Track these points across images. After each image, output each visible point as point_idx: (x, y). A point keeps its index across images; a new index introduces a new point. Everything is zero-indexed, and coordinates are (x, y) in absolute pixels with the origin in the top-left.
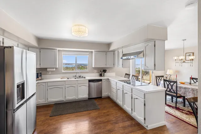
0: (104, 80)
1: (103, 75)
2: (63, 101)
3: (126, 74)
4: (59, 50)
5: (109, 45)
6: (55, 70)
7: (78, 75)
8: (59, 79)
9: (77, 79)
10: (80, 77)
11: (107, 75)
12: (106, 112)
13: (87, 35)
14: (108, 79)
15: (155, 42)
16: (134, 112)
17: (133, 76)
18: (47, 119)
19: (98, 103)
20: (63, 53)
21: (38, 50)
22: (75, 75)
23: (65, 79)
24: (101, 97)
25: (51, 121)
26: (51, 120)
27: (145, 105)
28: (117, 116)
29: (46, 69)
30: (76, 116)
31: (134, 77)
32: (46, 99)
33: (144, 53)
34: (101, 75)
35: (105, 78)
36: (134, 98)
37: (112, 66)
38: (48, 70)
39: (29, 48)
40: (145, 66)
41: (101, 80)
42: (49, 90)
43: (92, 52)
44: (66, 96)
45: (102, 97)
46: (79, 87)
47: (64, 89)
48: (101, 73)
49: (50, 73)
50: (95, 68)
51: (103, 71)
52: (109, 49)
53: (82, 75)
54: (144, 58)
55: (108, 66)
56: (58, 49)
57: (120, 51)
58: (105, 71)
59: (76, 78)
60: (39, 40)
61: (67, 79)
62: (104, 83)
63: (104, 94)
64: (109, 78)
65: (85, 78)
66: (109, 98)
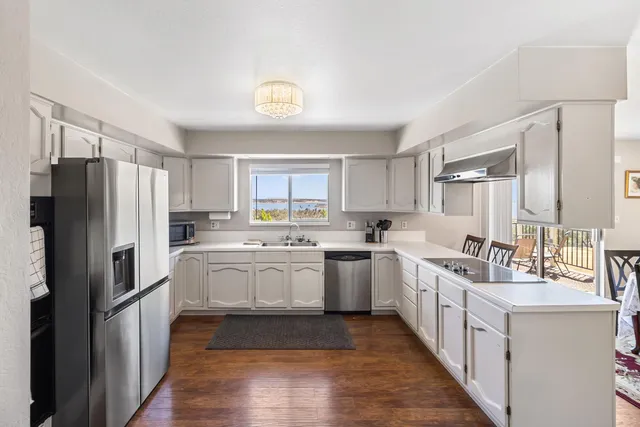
0: (379, 256)
1: (377, 239)
2: (249, 310)
3: (469, 238)
4: (240, 160)
5: (395, 133)
6: (229, 217)
7: (295, 235)
8: (240, 246)
9: (289, 247)
10: (300, 240)
11: (393, 239)
12: (374, 364)
13: (299, 110)
14: (394, 253)
15: (559, 111)
16: (473, 377)
17: (494, 244)
18: (198, 353)
19: (352, 330)
20: (251, 167)
21: (185, 163)
22: (285, 233)
23: (255, 246)
24: (369, 313)
25: (206, 362)
26: (207, 358)
27: (508, 356)
28: (409, 381)
29: (207, 213)
30: (276, 360)
31: (496, 249)
32: (205, 298)
33: (518, 157)
34: (370, 238)
35: (385, 247)
36: (473, 328)
37: (410, 208)
38: (212, 217)
39: (165, 159)
40: (523, 206)
41: (366, 255)
42: (210, 272)
43: (340, 161)
44: (258, 295)
45: (372, 313)
46: (295, 274)
47: (250, 273)
48: (370, 231)
49: (218, 226)
50: (350, 215)
51: (378, 226)
52: (396, 149)
53: (308, 235)
54: (518, 177)
55: (394, 208)
56: (237, 156)
57: (436, 152)
58: (384, 225)
59: (287, 245)
60: (187, 134)
61: (260, 247)
62: (378, 266)
63: (380, 302)
64: (396, 250)
65: (315, 245)
66: (395, 319)
